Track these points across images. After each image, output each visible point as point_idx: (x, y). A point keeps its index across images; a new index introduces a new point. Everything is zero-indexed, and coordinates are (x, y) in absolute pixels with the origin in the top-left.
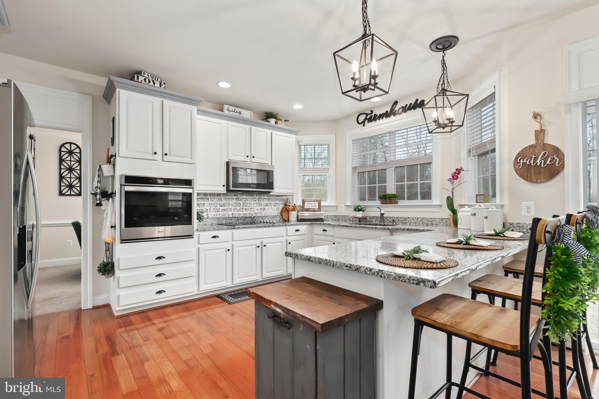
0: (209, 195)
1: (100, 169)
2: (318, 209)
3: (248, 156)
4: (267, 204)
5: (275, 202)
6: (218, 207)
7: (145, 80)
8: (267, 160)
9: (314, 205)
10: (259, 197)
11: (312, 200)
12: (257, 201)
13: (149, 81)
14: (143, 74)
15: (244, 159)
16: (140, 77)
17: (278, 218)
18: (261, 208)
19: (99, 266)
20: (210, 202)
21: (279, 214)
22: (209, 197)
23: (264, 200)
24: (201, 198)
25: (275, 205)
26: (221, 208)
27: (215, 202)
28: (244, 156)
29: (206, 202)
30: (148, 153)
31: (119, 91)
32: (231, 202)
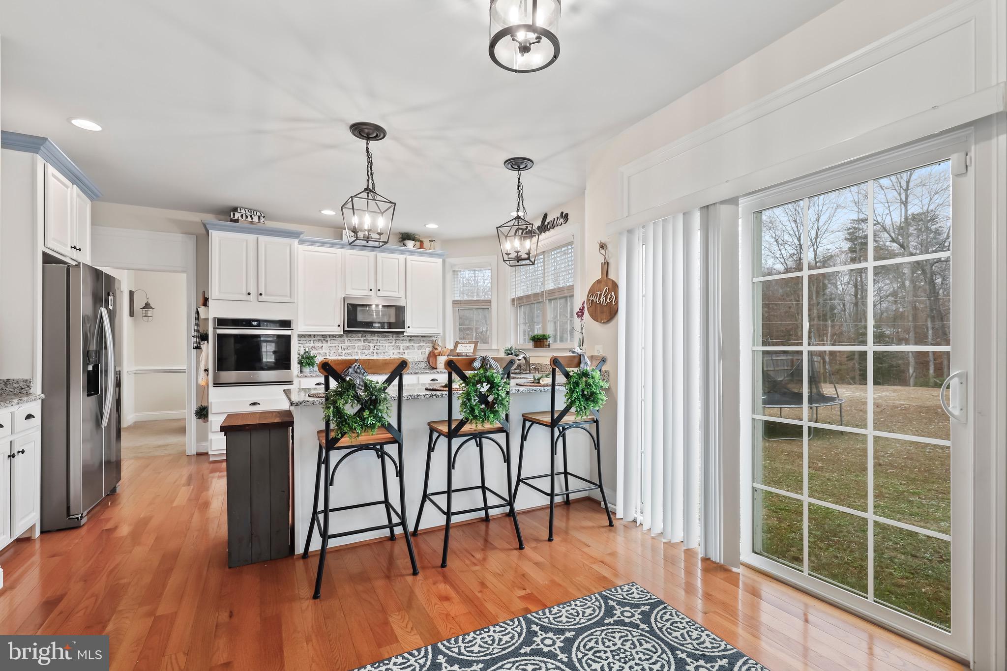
0: (328, 337)
1: (197, 313)
2: (472, 353)
3: (371, 290)
4: (408, 347)
5: (419, 345)
6: (340, 351)
7: (242, 216)
8: (399, 292)
9: (469, 348)
10: (395, 338)
11: (468, 342)
12: (393, 344)
13: (247, 217)
14: (239, 211)
15: (366, 293)
16: (236, 213)
17: (423, 365)
18: (399, 351)
19: (196, 410)
20: (329, 344)
21: (426, 360)
22: (328, 339)
23: (404, 342)
24: (319, 340)
25: (420, 348)
26: (344, 352)
27: (336, 345)
28: (367, 289)
29: (324, 345)
30: (243, 294)
31: (211, 232)
32: (356, 345)
